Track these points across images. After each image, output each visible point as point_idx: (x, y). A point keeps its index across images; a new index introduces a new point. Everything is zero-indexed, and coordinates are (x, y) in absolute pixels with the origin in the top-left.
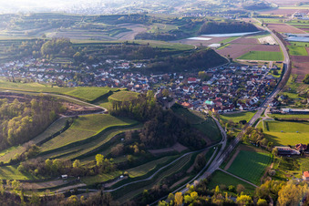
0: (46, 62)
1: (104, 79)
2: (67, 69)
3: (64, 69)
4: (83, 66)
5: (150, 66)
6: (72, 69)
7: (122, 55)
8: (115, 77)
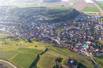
0: (8, 18)
1: (33, 28)
2: (17, 22)
3: (15, 22)
4: (23, 20)
5: (52, 19)
6: (19, 22)
7: (40, 13)
8: (37, 26)
